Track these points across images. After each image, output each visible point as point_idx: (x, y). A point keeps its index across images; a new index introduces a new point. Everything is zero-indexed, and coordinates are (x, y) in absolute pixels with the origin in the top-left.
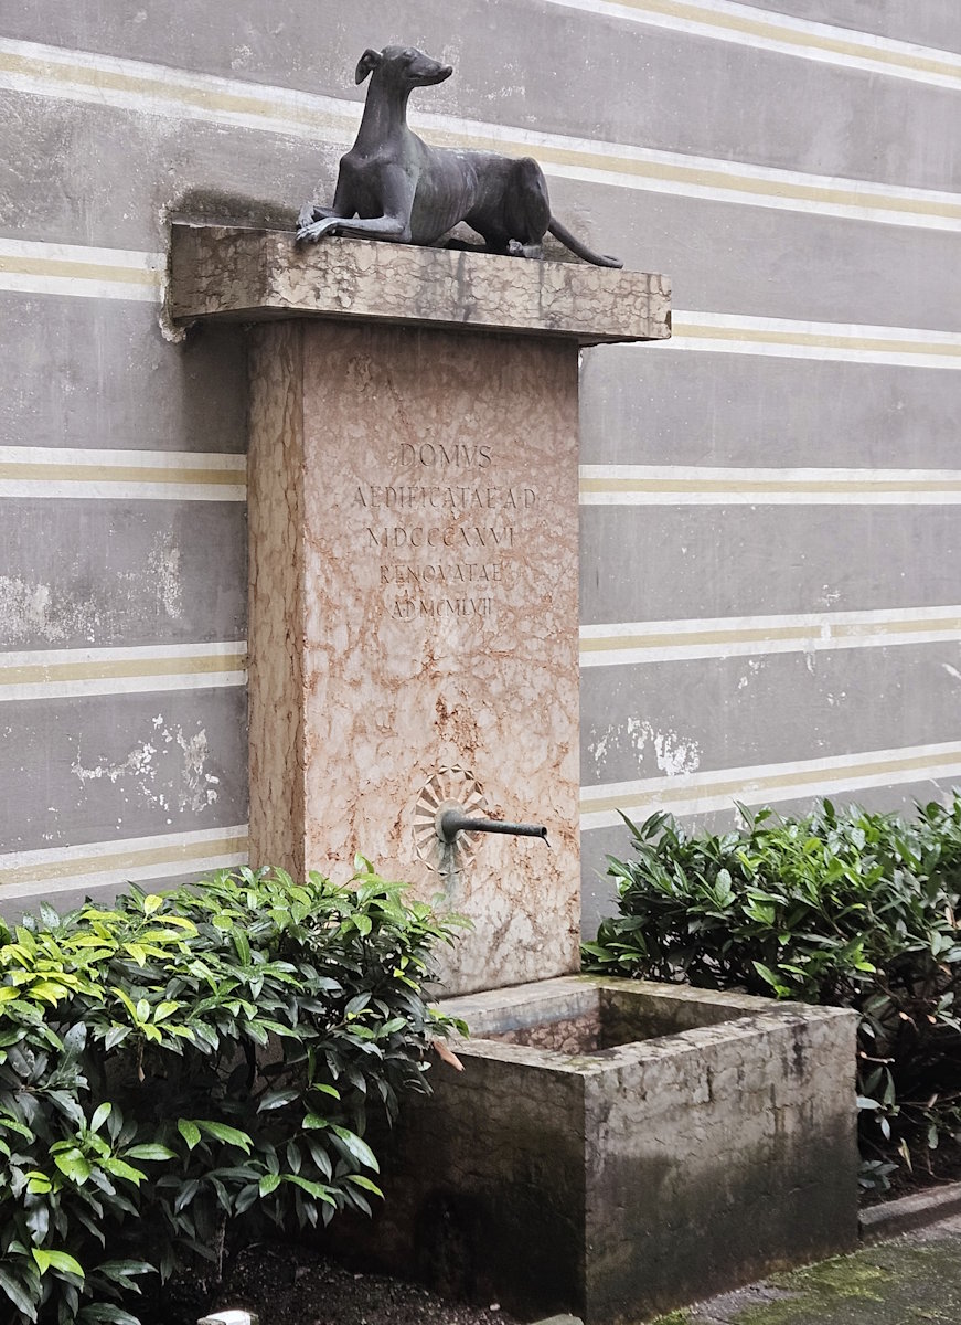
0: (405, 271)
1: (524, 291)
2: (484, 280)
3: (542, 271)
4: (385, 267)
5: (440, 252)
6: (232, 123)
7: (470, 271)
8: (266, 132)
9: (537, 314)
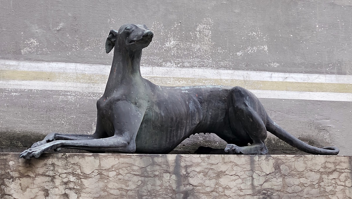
0: (126, 171)
1: (237, 177)
2: (199, 173)
3: (252, 162)
4: (108, 170)
5: (158, 156)
6: (23, 87)
7: (186, 167)
8: (51, 91)
9: (250, 192)
